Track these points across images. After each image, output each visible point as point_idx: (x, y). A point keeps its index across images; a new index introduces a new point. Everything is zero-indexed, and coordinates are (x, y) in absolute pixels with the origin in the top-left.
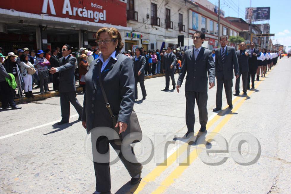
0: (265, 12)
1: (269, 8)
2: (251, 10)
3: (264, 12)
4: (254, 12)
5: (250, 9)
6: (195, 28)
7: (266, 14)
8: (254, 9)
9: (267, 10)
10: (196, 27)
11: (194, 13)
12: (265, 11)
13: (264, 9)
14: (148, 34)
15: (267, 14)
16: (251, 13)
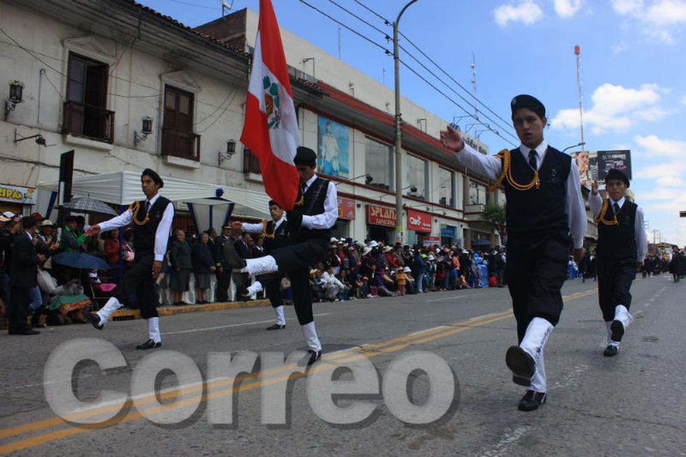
0: (619, 163)
1: (627, 153)
2: (585, 159)
3: (615, 162)
4: (592, 161)
5: (580, 155)
6: (332, 170)
7: (622, 166)
8: (590, 156)
9: (623, 156)
10: (335, 166)
11: (328, 124)
12: (618, 159)
13: (616, 156)
14: (33, 165)
15: (625, 167)
16: (583, 165)
